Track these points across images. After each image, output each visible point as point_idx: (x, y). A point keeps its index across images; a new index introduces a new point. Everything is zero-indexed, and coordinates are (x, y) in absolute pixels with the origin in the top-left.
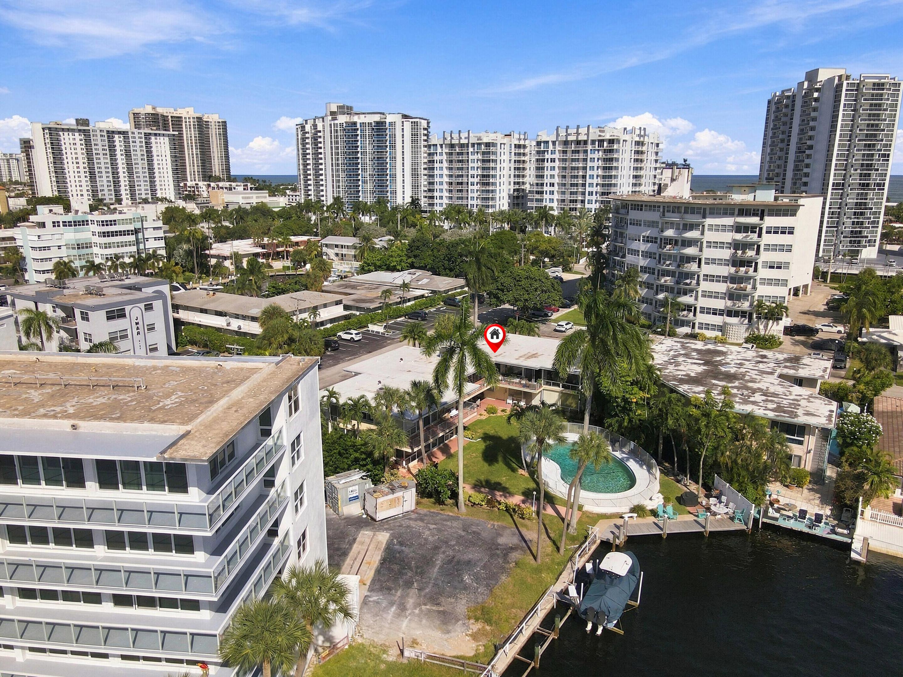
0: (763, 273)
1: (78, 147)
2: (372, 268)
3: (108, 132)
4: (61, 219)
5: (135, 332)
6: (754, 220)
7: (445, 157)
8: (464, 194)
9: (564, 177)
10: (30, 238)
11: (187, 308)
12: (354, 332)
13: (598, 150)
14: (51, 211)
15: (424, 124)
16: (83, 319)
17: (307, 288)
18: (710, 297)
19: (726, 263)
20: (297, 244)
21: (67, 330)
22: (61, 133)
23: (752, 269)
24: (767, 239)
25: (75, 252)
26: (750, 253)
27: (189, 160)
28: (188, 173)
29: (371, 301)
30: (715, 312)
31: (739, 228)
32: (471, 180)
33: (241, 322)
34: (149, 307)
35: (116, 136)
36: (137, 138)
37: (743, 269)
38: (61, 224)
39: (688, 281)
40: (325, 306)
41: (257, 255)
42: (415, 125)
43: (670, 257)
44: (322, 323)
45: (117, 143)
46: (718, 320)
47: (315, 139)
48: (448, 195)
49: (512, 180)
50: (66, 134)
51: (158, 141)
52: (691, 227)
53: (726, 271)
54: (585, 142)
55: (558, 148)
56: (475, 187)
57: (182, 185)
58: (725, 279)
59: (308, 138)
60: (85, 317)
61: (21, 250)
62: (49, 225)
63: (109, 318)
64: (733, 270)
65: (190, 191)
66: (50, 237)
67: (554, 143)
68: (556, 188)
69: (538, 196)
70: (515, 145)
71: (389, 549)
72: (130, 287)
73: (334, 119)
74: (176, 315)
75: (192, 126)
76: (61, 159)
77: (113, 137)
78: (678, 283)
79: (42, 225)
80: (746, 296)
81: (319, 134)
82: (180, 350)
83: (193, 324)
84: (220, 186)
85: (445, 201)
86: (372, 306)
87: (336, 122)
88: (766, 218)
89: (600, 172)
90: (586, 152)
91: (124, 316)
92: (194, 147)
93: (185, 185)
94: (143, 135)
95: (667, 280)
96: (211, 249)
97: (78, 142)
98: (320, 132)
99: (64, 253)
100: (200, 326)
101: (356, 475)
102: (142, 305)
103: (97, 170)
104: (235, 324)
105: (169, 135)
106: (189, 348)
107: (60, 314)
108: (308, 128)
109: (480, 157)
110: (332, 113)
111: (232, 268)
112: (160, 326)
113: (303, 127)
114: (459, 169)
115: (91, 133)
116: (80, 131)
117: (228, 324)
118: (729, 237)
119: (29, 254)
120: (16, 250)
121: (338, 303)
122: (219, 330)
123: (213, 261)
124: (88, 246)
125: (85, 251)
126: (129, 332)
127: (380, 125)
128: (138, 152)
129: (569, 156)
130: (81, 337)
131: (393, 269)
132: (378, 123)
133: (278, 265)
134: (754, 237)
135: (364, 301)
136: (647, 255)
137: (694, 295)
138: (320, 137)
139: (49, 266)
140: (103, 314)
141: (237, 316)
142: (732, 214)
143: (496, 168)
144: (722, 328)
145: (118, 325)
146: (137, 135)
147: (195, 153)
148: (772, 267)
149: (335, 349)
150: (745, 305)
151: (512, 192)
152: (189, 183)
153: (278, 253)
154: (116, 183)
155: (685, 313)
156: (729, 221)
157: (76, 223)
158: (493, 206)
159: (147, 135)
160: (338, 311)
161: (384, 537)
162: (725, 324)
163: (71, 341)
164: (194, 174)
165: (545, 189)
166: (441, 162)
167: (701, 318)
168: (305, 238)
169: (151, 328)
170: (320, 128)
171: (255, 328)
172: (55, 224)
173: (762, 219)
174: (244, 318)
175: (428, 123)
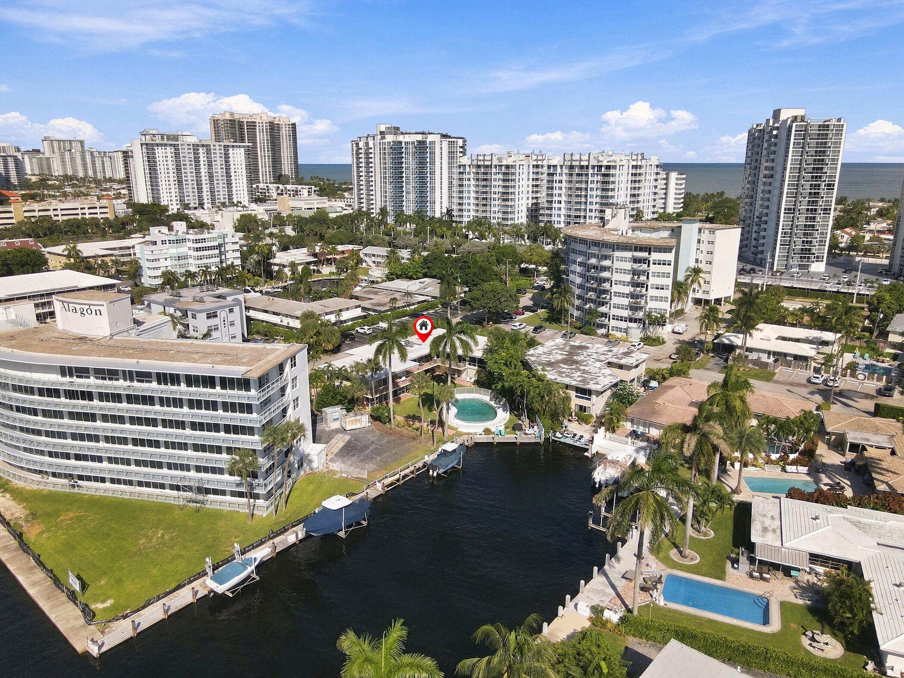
0: (652, 292)
1: (170, 159)
2: (394, 277)
3: (193, 145)
4: (167, 238)
5: (223, 326)
6: (645, 255)
7: (472, 176)
8: (488, 208)
9: (570, 196)
10: (146, 252)
11: (254, 309)
12: (366, 327)
13: (597, 174)
14: (159, 231)
15: (460, 142)
16: (193, 317)
17: (338, 296)
18: (618, 308)
19: (628, 284)
20: (343, 252)
21: (183, 324)
22: (156, 148)
23: (644, 289)
24: (653, 268)
25: (177, 262)
26: (643, 278)
27: (262, 162)
28: (260, 173)
29: (384, 305)
30: (621, 319)
31: (636, 260)
32: (493, 196)
33: (289, 320)
34: (231, 311)
35: (201, 149)
36: (217, 150)
37: (638, 289)
38: (167, 242)
39: (604, 296)
40: (348, 309)
41: (309, 263)
42: (451, 144)
43: (593, 278)
44: (345, 321)
45: (201, 155)
46: (623, 325)
47: (367, 154)
48: (474, 208)
49: (530, 195)
50: (160, 148)
51: (235, 151)
52: (606, 257)
53: (628, 290)
54: (587, 167)
55: (565, 171)
56: (497, 203)
57: (254, 186)
58: (627, 296)
59: (361, 153)
60: (194, 317)
61: (140, 261)
62: (159, 243)
63: (208, 318)
64: (632, 289)
65: (261, 193)
66: (159, 252)
67: (561, 167)
68: (563, 205)
69: (548, 212)
70: (533, 165)
71: (349, 442)
72: (219, 297)
73: (383, 138)
74: (248, 314)
75: (265, 131)
76: (155, 170)
77: (198, 150)
78: (598, 297)
79: (155, 243)
80: (641, 308)
81: (370, 151)
82: (250, 337)
83: (259, 320)
84: (288, 188)
85: (472, 213)
86: (383, 309)
87: (384, 141)
88: (652, 253)
89: (599, 193)
90: (587, 175)
91: (216, 316)
92: (266, 150)
93: (258, 187)
94: (222, 148)
95: (592, 295)
96: (275, 257)
97: (169, 155)
98: (371, 148)
99: (168, 263)
100: (263, 321)
101: (338, 408)
102: (227, 310)
103: (184, 179)
104: (286, 321)
105: (244, 147)
106: (256, 337)
107: (179, 314)
108: (361, 145)
109: (501, 176)
110: (382, 133)
111: (289, 274)
112: (238, 323)
113: (357, 144)
114: (484, 186)
115: (180, 147)
116: (171, 145)
117: (281, 321)
118: (628, 266)
119: (144, 264)
120: (136, 262)
121: (357, 307)
122: (275, 325)
123: (276, 268)
124: (186, 257)
125: (182, 262)
126: (219, 326)
127: (422, 143)
128: (218, 162)
129: (575, 178)
130: (191, 328)
131: (411, 278)
132: (419, 142)
133: (326, 270)
134: (645, 267)
135: (379, 305)
136: (581, 275)
137: (608, 306)
138: (371, 153)
139: (159, 273)
140: (204, 315)
141: (287, 316)
142: (631, 250)
143: (514, 187)
144: (626, 331)
145: (213, 322)
146: (217, 147)
147: (266, 155)
148: (657, 288)
149: (352, 339)
150: (640, 314)
151: (530, 206)
152: (261, 185)
153: (328, 260)
154: (200, 190)
155: (603, 318)
156: (629, 254)
157: (178, 241)
158: (511, 219)
159: (226, 147)
160: (358, 312)
161: (347, 438)
162: (628, 327)
163: (185, 331)
164: (266, 175)
165: (554, 205)
166: (469, 180)
167: (613, 323)
168: (350, 247)
169: (232, 324)
170: (371, 145)
171: (296, 324)
172: (164, 242)
173: (649, 254)
174: (291, 317)
175: (465, 141)
